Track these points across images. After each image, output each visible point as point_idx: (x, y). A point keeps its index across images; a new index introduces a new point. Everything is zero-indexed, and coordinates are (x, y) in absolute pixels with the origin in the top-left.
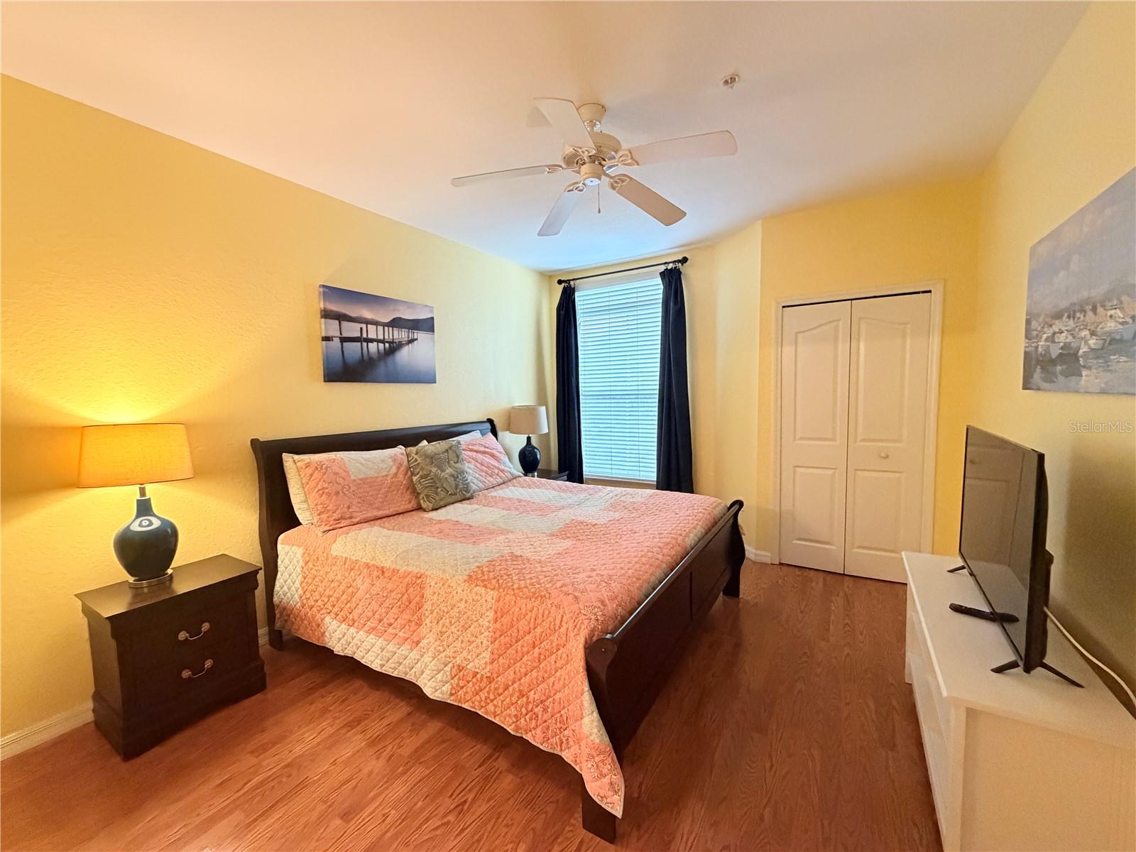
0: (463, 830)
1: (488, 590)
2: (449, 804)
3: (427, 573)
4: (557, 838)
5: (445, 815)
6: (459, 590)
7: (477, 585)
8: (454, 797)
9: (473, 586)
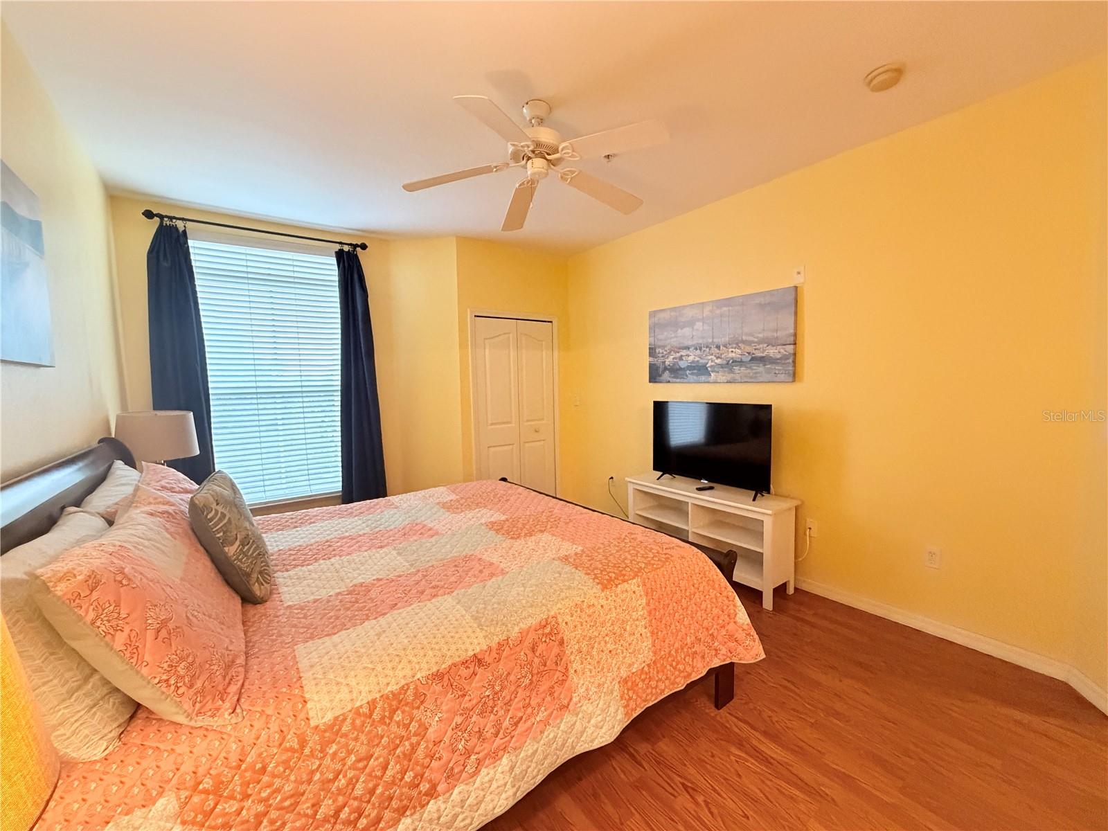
0: (715, 790)
1: (630, 582)
2: (683, 801)
3: (552, 613)
4: (727, 727)
5: (697, 803)
6: (603, 602)
7: (617, 586)
8: (676, 794)
9: (614, 588)
